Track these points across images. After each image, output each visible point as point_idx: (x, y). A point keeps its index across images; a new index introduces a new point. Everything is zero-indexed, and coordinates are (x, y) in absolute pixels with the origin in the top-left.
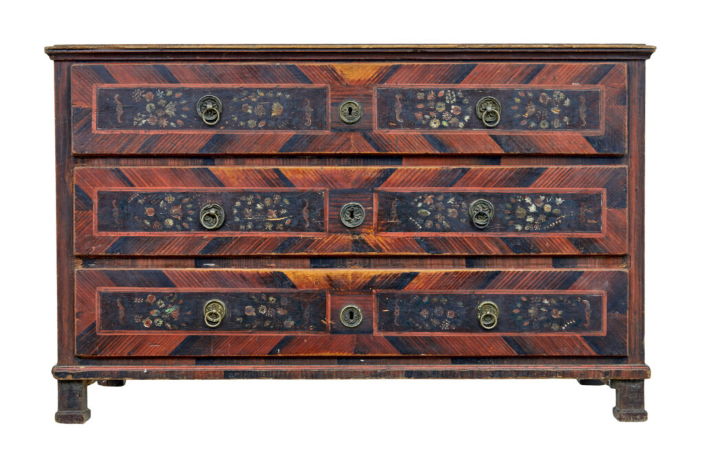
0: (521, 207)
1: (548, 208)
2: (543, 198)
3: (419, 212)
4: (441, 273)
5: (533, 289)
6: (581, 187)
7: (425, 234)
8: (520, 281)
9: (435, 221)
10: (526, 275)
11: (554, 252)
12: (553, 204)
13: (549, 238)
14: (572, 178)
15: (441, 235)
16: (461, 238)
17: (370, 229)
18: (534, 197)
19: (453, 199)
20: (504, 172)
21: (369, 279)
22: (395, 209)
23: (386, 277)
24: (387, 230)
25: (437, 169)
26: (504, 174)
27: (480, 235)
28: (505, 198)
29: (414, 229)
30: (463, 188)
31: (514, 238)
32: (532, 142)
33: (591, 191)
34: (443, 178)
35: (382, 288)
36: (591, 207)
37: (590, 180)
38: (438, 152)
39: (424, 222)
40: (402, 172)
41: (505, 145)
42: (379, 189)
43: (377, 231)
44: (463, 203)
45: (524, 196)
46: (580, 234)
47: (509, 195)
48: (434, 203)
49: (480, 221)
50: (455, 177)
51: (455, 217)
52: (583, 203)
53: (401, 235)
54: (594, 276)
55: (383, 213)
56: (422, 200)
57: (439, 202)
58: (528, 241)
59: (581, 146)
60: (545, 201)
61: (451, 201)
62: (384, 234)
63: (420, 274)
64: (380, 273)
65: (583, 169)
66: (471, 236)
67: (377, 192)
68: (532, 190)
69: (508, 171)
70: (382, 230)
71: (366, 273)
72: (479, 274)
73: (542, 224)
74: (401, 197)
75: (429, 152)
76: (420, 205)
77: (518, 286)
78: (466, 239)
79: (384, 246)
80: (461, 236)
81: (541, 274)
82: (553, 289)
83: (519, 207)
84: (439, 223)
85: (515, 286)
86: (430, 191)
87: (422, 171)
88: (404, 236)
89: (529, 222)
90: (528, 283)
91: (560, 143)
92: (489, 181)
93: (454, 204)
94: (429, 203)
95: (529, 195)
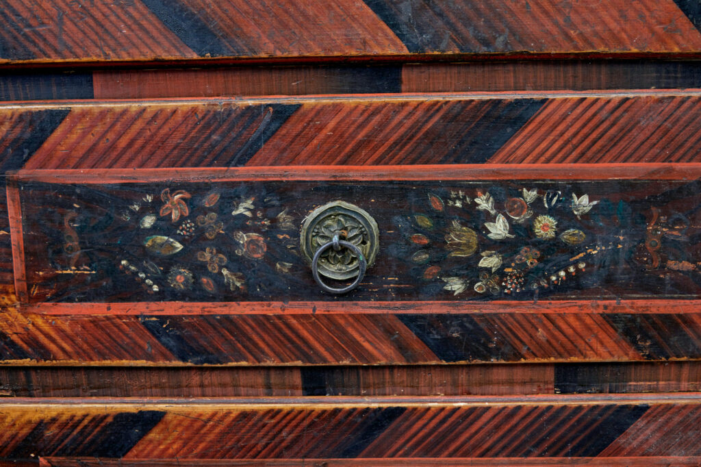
0: (463, 224)
1: (545, 226)
2: (530, 195)
3: (149, 243)
4: (229, 413)
5: (496, 455)
6: (652, 160)
7: (172, 308)
8: (461, 433)
9: (200, 269)
10: (479, 417)
11: (561, 355)
12: (564, 215)
13: (546, 316)
14: (625, 131)
15: (219, 309)
16: (279, 317)
17: (7, 293)
18: (505, 192)
19: (249, 203)
20: (411, 114)
21: (26, 431)
22: (75, 235)
23: (73, 423)
24: (58, 297)
25: (194, 110)
26: (408, 123)
27: (338, 308)
28: (413, 199)
29: (135, 292)
30: (279, 168)
31: (440, 317)
32: (500, 17)
33: (683, 173)
34: (214, 137)
35: (63, 452)
36: (679, 221)
37: (680, 138)
38: (195, 56)
39: (166, 272)
40: (87, 120)
41: (409, 25)
42: (22, 173)
43: (29, 300)
44: (282, 215)
45: (472, 190)
46: (641, 303)
47: (425, 187)
48: (192, 216)
49: (333, 271)
50: (255, 136)
51: (258, 256)
52: (655, 211)
53: (98, 309)
54: (677, 419)
55: (38, 247)
56: (154, 208)
57: (205, 211)
58: (483, 325)
59: (658, 28)
60: (537, 207)
61: (243, 208)
62: (50, 308)
63: (169, 417)
64: (54, 414)
65: (661, 100)
66: (309, 311)
67: (17, 183)
68: (497, 172)
69: (419, 113)
70: (41, 298)
71: (14, 415)
72: (340, 416)
73: (527, 275)
74: (91, 197)
75: (165, 56)
76: (148, 221)
77: (453, 447)
78: (294, 321)
79: (53, 341)
80: (280, 312)
81: (522, 414)
82: (555, 455)
83: (455, 224)
84: (208, 274)
85: (446, 446)
86: (178, 179)
87: (148, 116)
88: (109, 314)
89: (488, 270)
90: (483, 440)
91: (590, 17)
92: (361, 145)
93: (255, 218)
94: (175, 215)
95: (486, 188)
